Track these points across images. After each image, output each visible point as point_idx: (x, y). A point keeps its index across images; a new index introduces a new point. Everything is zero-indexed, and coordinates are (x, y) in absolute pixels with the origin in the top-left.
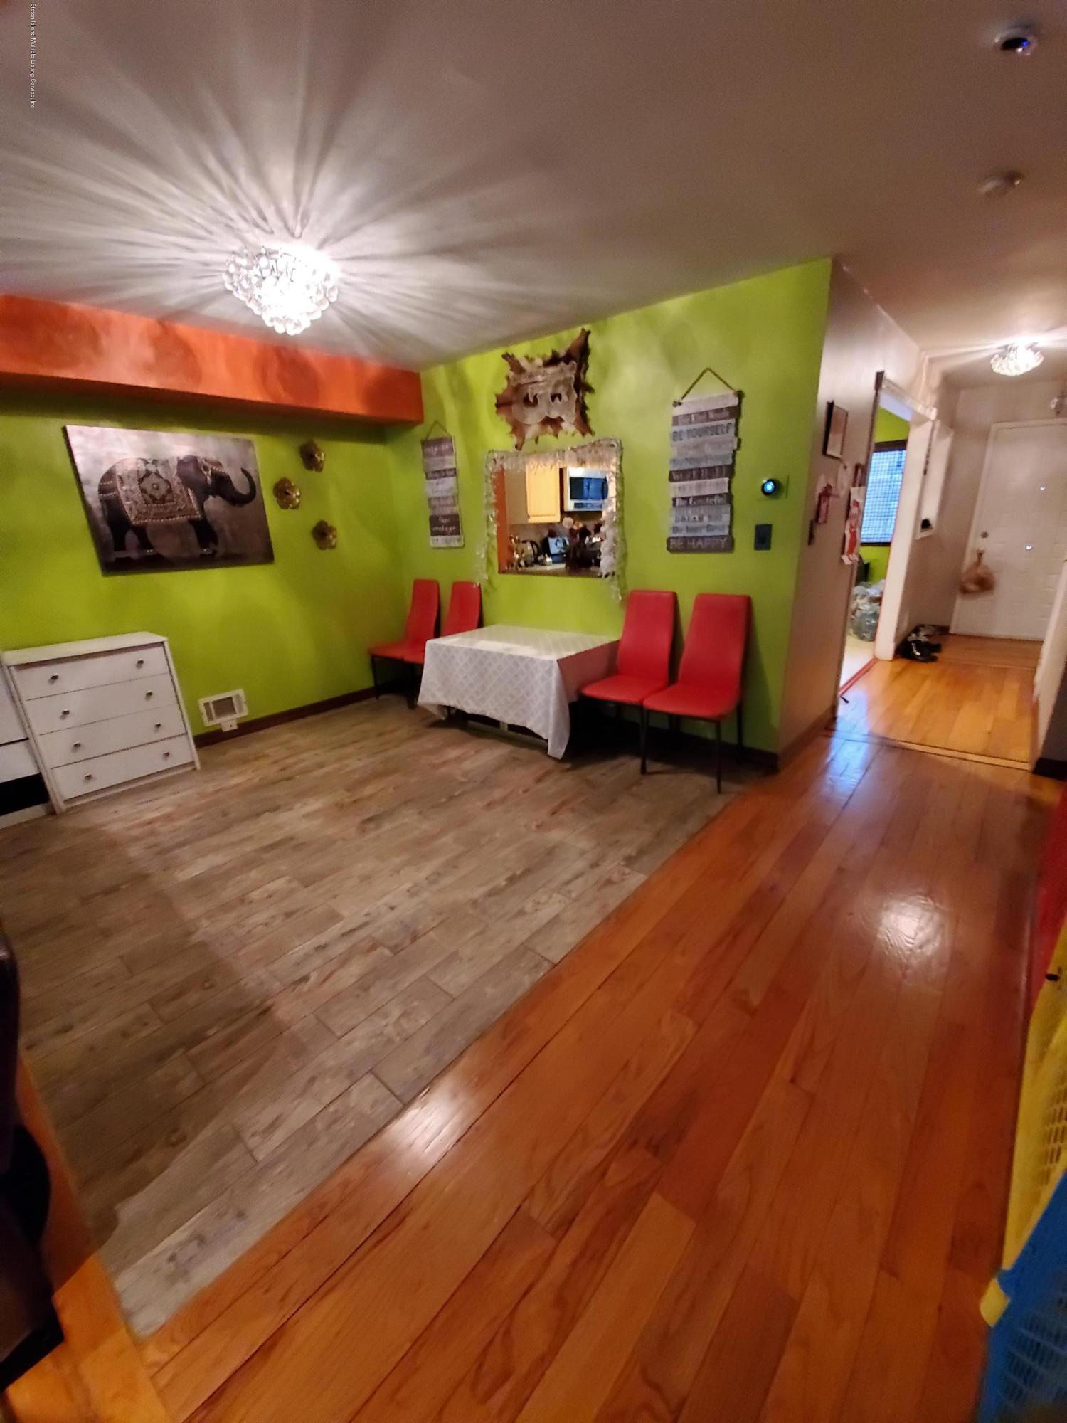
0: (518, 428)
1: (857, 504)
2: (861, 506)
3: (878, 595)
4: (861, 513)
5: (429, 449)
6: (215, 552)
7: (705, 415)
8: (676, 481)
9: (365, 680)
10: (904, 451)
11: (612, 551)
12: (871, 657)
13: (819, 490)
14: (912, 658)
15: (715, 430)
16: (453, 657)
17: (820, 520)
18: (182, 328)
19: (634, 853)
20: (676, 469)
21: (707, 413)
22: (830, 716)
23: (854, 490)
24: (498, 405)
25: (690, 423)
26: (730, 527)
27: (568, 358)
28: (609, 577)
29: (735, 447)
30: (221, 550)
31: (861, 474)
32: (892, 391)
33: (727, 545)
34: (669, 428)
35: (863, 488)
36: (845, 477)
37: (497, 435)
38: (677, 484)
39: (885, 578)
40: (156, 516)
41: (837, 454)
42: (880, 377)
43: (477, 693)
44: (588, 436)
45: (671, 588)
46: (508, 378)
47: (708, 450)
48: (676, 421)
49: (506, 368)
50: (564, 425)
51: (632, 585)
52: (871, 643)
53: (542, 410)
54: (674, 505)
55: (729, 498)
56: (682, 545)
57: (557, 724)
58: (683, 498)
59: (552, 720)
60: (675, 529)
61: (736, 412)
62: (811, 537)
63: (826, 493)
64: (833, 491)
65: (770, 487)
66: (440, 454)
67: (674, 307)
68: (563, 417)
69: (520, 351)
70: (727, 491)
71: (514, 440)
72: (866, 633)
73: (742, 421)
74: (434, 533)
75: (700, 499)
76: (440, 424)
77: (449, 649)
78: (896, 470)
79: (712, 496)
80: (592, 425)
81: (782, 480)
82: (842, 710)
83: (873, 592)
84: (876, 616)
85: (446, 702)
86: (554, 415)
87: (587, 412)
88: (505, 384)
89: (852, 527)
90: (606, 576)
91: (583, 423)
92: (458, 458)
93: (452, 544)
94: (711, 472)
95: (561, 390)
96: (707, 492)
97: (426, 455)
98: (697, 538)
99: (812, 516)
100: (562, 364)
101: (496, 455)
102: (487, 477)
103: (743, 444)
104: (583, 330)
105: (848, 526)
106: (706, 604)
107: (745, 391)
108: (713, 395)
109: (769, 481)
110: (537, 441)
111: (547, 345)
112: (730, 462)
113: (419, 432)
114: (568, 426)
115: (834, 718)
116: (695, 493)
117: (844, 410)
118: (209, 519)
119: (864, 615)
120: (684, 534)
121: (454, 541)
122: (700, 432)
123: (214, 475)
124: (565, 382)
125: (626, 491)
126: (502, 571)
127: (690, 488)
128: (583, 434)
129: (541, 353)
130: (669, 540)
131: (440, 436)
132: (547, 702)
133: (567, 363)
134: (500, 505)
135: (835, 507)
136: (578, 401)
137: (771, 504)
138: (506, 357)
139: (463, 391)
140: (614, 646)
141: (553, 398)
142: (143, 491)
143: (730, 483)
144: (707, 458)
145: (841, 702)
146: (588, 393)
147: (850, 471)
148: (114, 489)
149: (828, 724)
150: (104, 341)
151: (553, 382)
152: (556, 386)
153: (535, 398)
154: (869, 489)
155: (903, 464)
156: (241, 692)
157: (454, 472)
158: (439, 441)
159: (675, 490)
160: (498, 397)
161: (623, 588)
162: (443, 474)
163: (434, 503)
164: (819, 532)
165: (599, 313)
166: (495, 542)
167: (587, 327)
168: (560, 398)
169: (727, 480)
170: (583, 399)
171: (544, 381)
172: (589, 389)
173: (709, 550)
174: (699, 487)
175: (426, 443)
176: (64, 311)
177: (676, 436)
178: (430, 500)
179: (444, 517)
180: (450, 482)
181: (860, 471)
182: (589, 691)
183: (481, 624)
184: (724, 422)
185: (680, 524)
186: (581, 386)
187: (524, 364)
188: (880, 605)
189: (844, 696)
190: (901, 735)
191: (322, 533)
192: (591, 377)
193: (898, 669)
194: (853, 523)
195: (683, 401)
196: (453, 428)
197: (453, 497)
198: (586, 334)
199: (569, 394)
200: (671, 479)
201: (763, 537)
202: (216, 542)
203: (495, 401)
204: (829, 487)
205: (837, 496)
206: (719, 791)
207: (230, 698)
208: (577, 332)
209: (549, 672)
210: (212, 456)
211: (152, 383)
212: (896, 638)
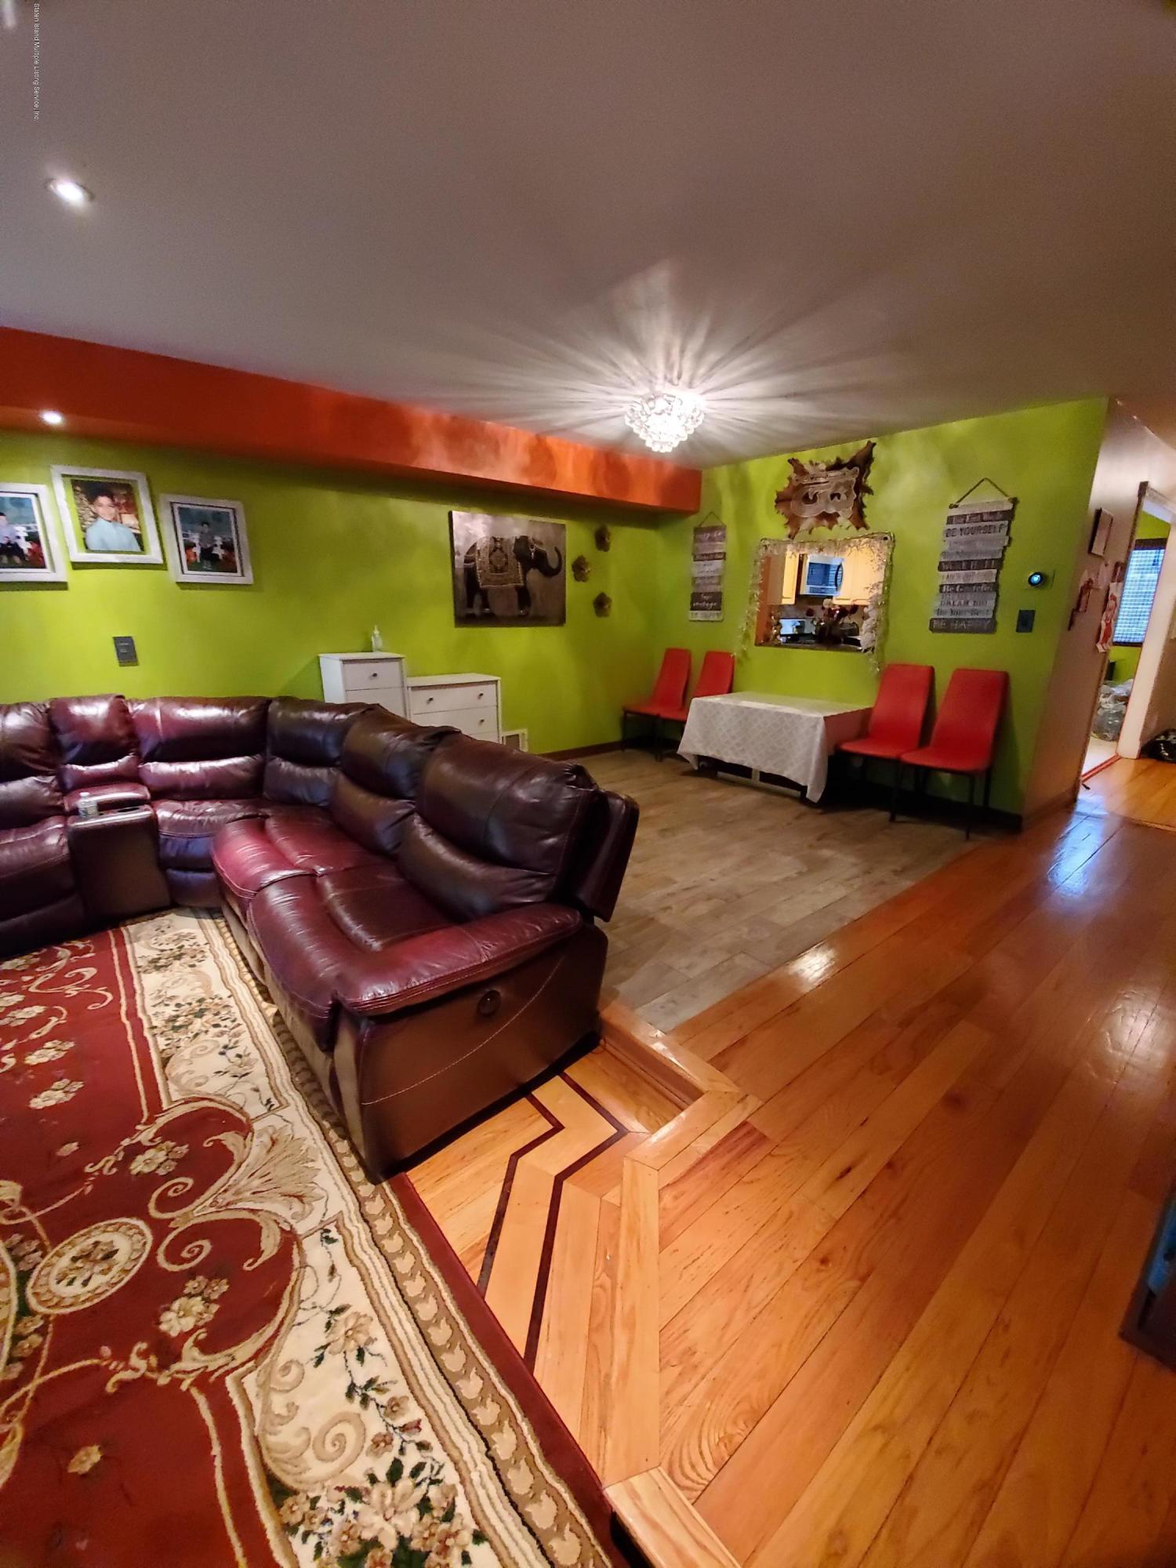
0: (794, 521)
1: (1114, 599)
2: (1118, 600)
3: (1125, 694)
4: (1117, 607)
5: (701, 536)
6: (527, 614)
7: (980, 517)
8: (945, 570)
9: (614, 735)
10: (1162, 551)
11: (873, 629)
12: (1114, 755)
13: (1082, 584)
14: (1160, 758)
15: (988, 529)
16: (718, 713)
17: (1081, 610)
18: (551, 440)
19: (899, 869)
20: (946, 560)
21: (981, 514)
22: (1069, 796)
23: (1113, 585)
24: (777, 501)
25: (965, 522)
26: (994, 611)
27: (851, 464)
28: (870, 652)
29: (1006, 544)
30: (532, 613)
31: (1120, 571)
32: (1155, 498)
33: (990, 627)
34: (943, 526)
35: (1120, 584)
36: (1105, 573)
37: (772, 526)
38: (946, 573)
39: (1134, 678)
40: (496, 582)
41: (1101, 554)
42: (1144, 487)
43: (738, 745)
44: (862, 529)
45: (929, 662)
46: (790, 479)
47: (979, 546)
48: (950, 520)
49: (790, 469)
50: (839, 520)
51: (891, 657)
52: (1115, 743)
53: (820, 506)
54: (941, 591)
55: (995, 587)
56: (943, 626)
57: (818, 772)
58: (951, 585)
59: (813, 768)
60: (939, 612)
61: (1009, 515)
62: (1071, 623)
63: (1088, 586)
64: (1094, 585)
65: (1036, 579)
66: (712, 539)
67: (958, 428)
68: (840, 513)
69: (805, 457)
70: (994, 581)
71: (789, 531)
72: (1108, 732)
73: (1013, 523)
74: (693, 609)
75: (966, 587)
76: (715, 514)
77: (714, 705)
78: (1152, 569)
79: (980, 585)
80: (867, 520)
81: (1049, 572)
82: (1083, 795)
83: (1119, 690)
84: (1121, 716)
85: (703, 753)
86: (832, 510)
87: (864, 510)
88: (786, 484)
89: (1107, 619)
90: (866, 651)
91: (859, 519)
92: (730, 544)
93: (711, 619)
94: (981, 565)
95: (842, 491)
96: (975, 580)
97: (696, 540)
98: (960, 620)
99: (1074, 605)
100: (845, 469)
101: (767, 543)
102: (755, 561)
103: (1013, 543)
104: (869, 442)
105: (1104, 617)
106: (964, 678)
107: (1021, 499)
108: (988, 500)
109: (1036, 574)
110: (810, 532)
111: (831, 454)
112: (1000, 556)
113: (693, 521)
114: (844, 520)
115: (1074, 800)
116: (962, 582)
117: (1109, 516)
118: (528, 586)
119: (1108, 714)
120: (948, 616)
121: (713, 616)
122: (972, 531)
123: (538, 552)
124: (847, 485)
125: (893, 578)
126: (758, 644)
127: (959, 577)
128: (858, 528)
129: (826, 459)
130: (932, 621)
131: (715, 525)
132: (809, 753)
133: (850, 468)
134: (764, 586)
135: (1095, 599)
136: (856, 500)
137: (1037, 593)
138: (792, 461)
139: (743, 488)
140: (867, 713)
141: (833, 496)
142: (491, 562)
143: (998, 573)
144: (977, 553)
145: (1082, 789)
146: (867, 495)
147: (1111, 568)
148: (473, 560)
149: (1069, 804)
150: (502, 450)
151: (834, 484)
152: (837, 486)
153: (815, 496)
154: (1127, 587)
155: (1160, 563)
156: (525, 731)
157: (724, 556)
158: (713, 529)
159: (943, 577)
160: (778, 494)
161: (880, 664)
162: (712, 557)
163: (698, 581)
164: (1078, 619)
165: (886, 431)
166: (755, 618)
167: (873, 440)
168: (839, 498)
169: (995, 571)
170: (861, 498)
171: (826, 484)
172: (869, 491)
173: (972, 631)
174: (967, 576)
175: (698, 530)
176: (482, 428)
177: (949, 533)
178: (694, 579)
179: (706, 594)
180: (718, 564)
181: (1119, 568)
182: (846, 747)
183: (730, 691)
184: (998, 523)
185: (944, 608)
186: (861, 488)
187: (808, 468)
188: (1126, 704)
189: (1085, 783)
190: (1146, 816)
191: (601, 604)
192: (871, 481)
193: (1144, 767)
194: (1109, 615)
195: (961, 504)
196: (728, 516)
197: (720, 577)
198: (872, 445)
199: (848, 494)
200: (940, 569)
201: (1025, 621)
202: (529, 605)
203: (775, 497)
204: (1090, 581)
205: (1098, 590)
206: (968, 837)
207: (518, 735)
208: (863, 443)
209: (815, 727)
210: (538, 538)
211: (525, 482)
212: (1142, 738)
